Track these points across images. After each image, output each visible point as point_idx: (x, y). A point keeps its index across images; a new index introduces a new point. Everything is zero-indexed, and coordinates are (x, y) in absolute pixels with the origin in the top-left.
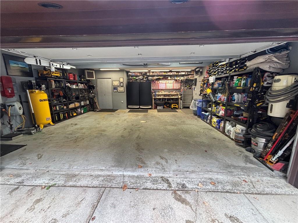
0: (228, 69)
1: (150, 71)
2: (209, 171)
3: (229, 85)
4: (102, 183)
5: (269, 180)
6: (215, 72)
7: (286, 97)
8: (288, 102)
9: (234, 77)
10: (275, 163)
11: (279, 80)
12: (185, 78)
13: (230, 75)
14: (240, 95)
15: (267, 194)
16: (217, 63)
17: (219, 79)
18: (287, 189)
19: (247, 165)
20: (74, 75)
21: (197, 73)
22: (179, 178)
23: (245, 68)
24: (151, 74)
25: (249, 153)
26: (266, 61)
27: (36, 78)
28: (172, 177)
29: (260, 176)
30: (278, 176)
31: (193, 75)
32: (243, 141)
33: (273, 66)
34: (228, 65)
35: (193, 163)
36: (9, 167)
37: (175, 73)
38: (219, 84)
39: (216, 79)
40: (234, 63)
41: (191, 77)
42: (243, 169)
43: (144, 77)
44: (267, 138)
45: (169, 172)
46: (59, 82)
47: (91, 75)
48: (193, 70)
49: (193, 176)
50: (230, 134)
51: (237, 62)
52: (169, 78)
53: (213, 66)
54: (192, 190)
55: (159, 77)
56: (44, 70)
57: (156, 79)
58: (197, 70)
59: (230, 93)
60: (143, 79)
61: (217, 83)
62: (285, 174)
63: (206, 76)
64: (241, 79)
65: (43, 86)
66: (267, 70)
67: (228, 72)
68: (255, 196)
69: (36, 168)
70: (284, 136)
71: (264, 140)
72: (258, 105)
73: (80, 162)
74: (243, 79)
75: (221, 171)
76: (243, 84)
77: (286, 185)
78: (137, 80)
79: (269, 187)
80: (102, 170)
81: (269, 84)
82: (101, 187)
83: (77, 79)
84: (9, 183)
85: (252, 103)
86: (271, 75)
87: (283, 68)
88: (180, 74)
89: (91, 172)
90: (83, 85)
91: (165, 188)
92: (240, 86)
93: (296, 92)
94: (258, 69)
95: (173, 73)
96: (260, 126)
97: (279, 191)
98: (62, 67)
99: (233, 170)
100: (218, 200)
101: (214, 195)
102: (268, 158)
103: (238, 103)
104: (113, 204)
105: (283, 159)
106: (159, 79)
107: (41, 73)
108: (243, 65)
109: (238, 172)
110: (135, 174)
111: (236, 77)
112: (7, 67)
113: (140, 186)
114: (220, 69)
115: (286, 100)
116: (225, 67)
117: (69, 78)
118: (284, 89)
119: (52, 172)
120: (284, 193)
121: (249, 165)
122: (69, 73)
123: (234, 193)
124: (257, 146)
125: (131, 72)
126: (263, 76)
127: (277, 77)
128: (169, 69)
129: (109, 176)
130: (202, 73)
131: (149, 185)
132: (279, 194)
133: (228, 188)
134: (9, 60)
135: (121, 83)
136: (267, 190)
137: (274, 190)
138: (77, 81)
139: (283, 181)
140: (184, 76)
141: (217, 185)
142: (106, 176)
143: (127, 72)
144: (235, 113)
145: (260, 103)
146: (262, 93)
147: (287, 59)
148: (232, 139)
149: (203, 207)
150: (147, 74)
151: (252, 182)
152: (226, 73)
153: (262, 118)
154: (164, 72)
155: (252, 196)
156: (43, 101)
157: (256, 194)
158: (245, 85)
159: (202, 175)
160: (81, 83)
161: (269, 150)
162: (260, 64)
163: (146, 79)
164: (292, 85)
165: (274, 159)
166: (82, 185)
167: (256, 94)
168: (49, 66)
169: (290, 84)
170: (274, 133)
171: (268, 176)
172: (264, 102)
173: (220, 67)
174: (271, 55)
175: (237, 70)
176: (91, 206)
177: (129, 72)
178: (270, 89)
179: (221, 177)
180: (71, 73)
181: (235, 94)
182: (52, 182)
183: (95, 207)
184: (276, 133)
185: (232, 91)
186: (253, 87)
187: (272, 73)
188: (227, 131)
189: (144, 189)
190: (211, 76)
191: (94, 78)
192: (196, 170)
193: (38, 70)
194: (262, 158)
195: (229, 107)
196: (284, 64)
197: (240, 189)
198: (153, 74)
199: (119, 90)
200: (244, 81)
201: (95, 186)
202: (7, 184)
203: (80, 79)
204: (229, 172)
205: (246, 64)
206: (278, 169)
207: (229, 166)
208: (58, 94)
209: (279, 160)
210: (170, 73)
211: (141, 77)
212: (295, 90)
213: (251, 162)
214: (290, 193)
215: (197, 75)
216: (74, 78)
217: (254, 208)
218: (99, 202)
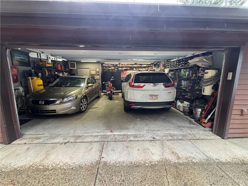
0: (177, 64)
1: (120, 63)
2: (168, 130)
3: (178, 75)
4: (101, 139)
5: (203, 133)
6: (169, 66)
7: (212, 82)
8: (213, 86)
9: (182, 70)
10: (207, 123)
11: (207, 73)
12: (146, 69)
13: (179, 68)
14: (185, 82)
15: (202, 139)
16: (170, 60)
17: (172, 71)
18: (213, 137)
19: (190, 126)
20: (61, 66)
21: (155, 65)
22: (150, 134)
23: (188, 64)
24: (121, 65)
25: (192, 119)
26: (200, 60)
27: (32, 67)
28: (145, 134)
29: (198, 131)
30: (208, 130)
31: (152, 67)
32: (188, 112)
33: (204, 64)
34: (177, 61)
35: (158, 125)
36: (28, 133)
37: (139, 65)
38: (172, 74)
39: (169, 70)
40: (181, 60)
41: (151, 68)
42: (188, 127)
43: (115, 67)
44: (202, 108)
45: (144, 131)
46: (50, 70)
47: (73, 66)
48: (152, 64)
49: (159, 132)
50: (180, 108)
51: (183, 60)
52: (134, 69)
53: (167, 61)
54: (159, 140)
55: (126, 68)
56: (40, 62)
57: (125, 69)
58: (155, 63)
59: (179, 80)
60: (114, 69)
61: (170, 74)
62: (212, 129)
63: (162, 69)
64: (186, 71)
65: (40, 74)
66: (201, 66)
67: (177, 66)
68: (195, 141)
69: (50, 133)
70: (211, 107)
71: (200, 109)
72: (196, 88)
73: (80, 128)
74: (187, 71)
75: (176, 129)
76: (187, 74)
77: (212, 135)
78: (109, 70)
79: (203, 136)
80: (98, 132)
81: (202, 75)
82: (101, 142)
83: (63, 69)
84: (34, 143)
85: (193, 87)
86: (203, 69)
87: (210, 65)
88: (142, 66)
89: (91, 134)
90: (67, 73)
91: (142, 140)
92: (185, 76)
93: (216, 80)
94: (195, 66)
95: (137, 65)
96: (198, 101)
97: (208, 138)
98: (56, 60)
99: (183, 128)
100: (174, 144)
101: (172, 141)
102: (202, 121)
103: (184, 87)
104: (112, 149)
105: (211, 121)
106: (127, 70)
107: (37, 64)
108: (187, 62)
109: (186, 129)
110: (122, 133)
111: (183, 70)
112: (13, 59)
113: (127, 140)
114: (172, 63)
115: (211, 85)
116: (176, 63)
117: (58, 68)
118: (210, 78)
119: (62, 135)
120: (211, 138)
121: (192, 125)
122: (58, 64)
123: (184, 140)
124: (196, 114)
125: (105, 64)
126: (198, 69)
127: (206, 71)
128: (135, 63)
129: (104, 135)
130: (159, 66)
131: (132, 139)
132: (208, 139)
133: (180, 138)
134: (14, 54)
135: (97, 72)
136: (202, 137)
137: (206, 137)
138: (62, 70)
139: (211, 133)
140: (145, 67)
141: (173, 136)
142: (102, 135)
143: (102, 64)
144: (183, 94)
145: (197, 86)
146: (199, 81)
147: (212, 60)
148: (181, 112)
149: (166, 148)
150: (118, 66)
151: (193, 134)
152: (176, 67)
153: (199, 96)
154: (131, 64)
155: (194, 141)
156: (40, 86)
157: (196, 140)
158: (189, 75)
159: (164, 132)
160: (66, 72)
161: (203, 115)
162: (196, 62)
163: (117, 69)
164: (214, 76)
165: (206, 121)
166: (88, 141)
167: (195, 81)
168: (47, 59)
169: (213, 75)
170: (205, 105)
171: (202, 131)
172: (199, 86)
173: (172, 62)
174: (203, 57)
175: (183, 65)
176: (99, 151)
177: (104, 64)
178: (202, 78)
179: (175, 133)
180: (59, 64)
181: (182, 81)
182: (66, 141)
183: (101, 152)
184: (207, 105)
185: (181, 79)
186: (193, 76)
187: (204, 68)
188: (178, 106)
189: (129, 141)
190: (166, 68)
191: (75, 68)
192: (160, 129)
193: (34, 62)
194: (199, 121)
195: (179, 90)
196: (210, 63)
197: (187, 138)
198: (122, 66)
199: (96, 78)
200: (188, 73)
201: (97, 141)
202: (33, 144)
203: (65, 69)
204: (180, 129)
205: (188, 61)
206: (208, 126)
207: (180, 127)
208: (49, 80)
209: (209, 121)
210: (135, 65)
211: (113, 68)
212: (216, 78)
213: (193, 124)
214: (214, 138)
215: (155, 67)
216: (61, 68)
217: (194, 146)
218: (103, 149)
